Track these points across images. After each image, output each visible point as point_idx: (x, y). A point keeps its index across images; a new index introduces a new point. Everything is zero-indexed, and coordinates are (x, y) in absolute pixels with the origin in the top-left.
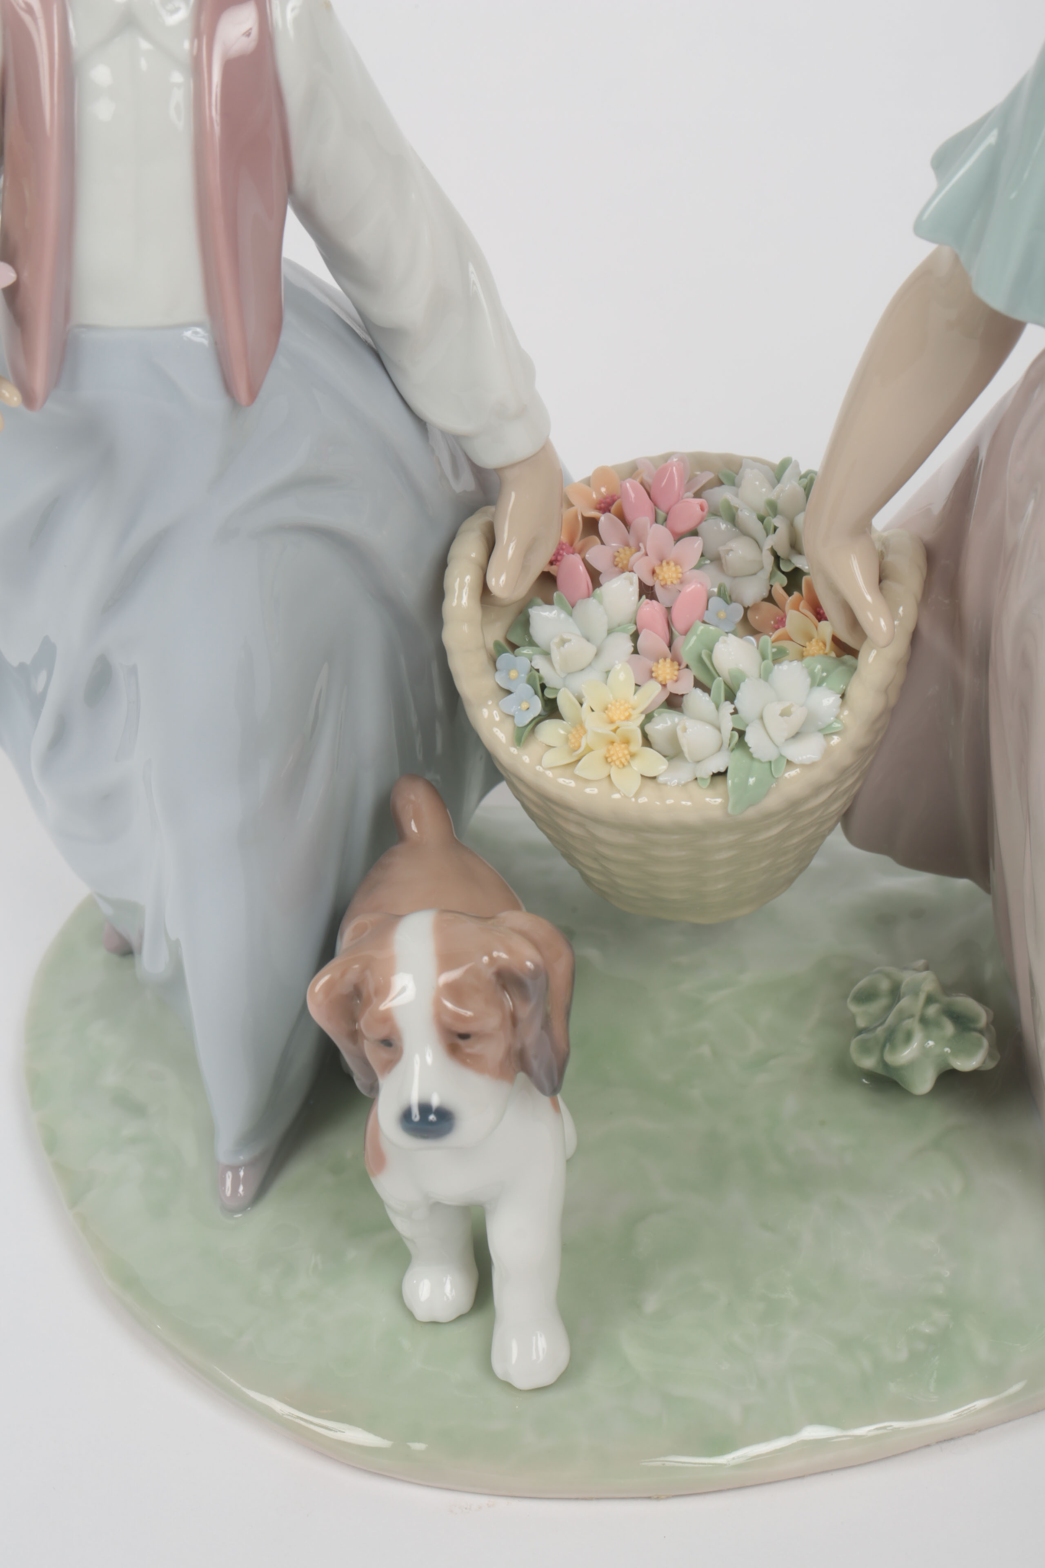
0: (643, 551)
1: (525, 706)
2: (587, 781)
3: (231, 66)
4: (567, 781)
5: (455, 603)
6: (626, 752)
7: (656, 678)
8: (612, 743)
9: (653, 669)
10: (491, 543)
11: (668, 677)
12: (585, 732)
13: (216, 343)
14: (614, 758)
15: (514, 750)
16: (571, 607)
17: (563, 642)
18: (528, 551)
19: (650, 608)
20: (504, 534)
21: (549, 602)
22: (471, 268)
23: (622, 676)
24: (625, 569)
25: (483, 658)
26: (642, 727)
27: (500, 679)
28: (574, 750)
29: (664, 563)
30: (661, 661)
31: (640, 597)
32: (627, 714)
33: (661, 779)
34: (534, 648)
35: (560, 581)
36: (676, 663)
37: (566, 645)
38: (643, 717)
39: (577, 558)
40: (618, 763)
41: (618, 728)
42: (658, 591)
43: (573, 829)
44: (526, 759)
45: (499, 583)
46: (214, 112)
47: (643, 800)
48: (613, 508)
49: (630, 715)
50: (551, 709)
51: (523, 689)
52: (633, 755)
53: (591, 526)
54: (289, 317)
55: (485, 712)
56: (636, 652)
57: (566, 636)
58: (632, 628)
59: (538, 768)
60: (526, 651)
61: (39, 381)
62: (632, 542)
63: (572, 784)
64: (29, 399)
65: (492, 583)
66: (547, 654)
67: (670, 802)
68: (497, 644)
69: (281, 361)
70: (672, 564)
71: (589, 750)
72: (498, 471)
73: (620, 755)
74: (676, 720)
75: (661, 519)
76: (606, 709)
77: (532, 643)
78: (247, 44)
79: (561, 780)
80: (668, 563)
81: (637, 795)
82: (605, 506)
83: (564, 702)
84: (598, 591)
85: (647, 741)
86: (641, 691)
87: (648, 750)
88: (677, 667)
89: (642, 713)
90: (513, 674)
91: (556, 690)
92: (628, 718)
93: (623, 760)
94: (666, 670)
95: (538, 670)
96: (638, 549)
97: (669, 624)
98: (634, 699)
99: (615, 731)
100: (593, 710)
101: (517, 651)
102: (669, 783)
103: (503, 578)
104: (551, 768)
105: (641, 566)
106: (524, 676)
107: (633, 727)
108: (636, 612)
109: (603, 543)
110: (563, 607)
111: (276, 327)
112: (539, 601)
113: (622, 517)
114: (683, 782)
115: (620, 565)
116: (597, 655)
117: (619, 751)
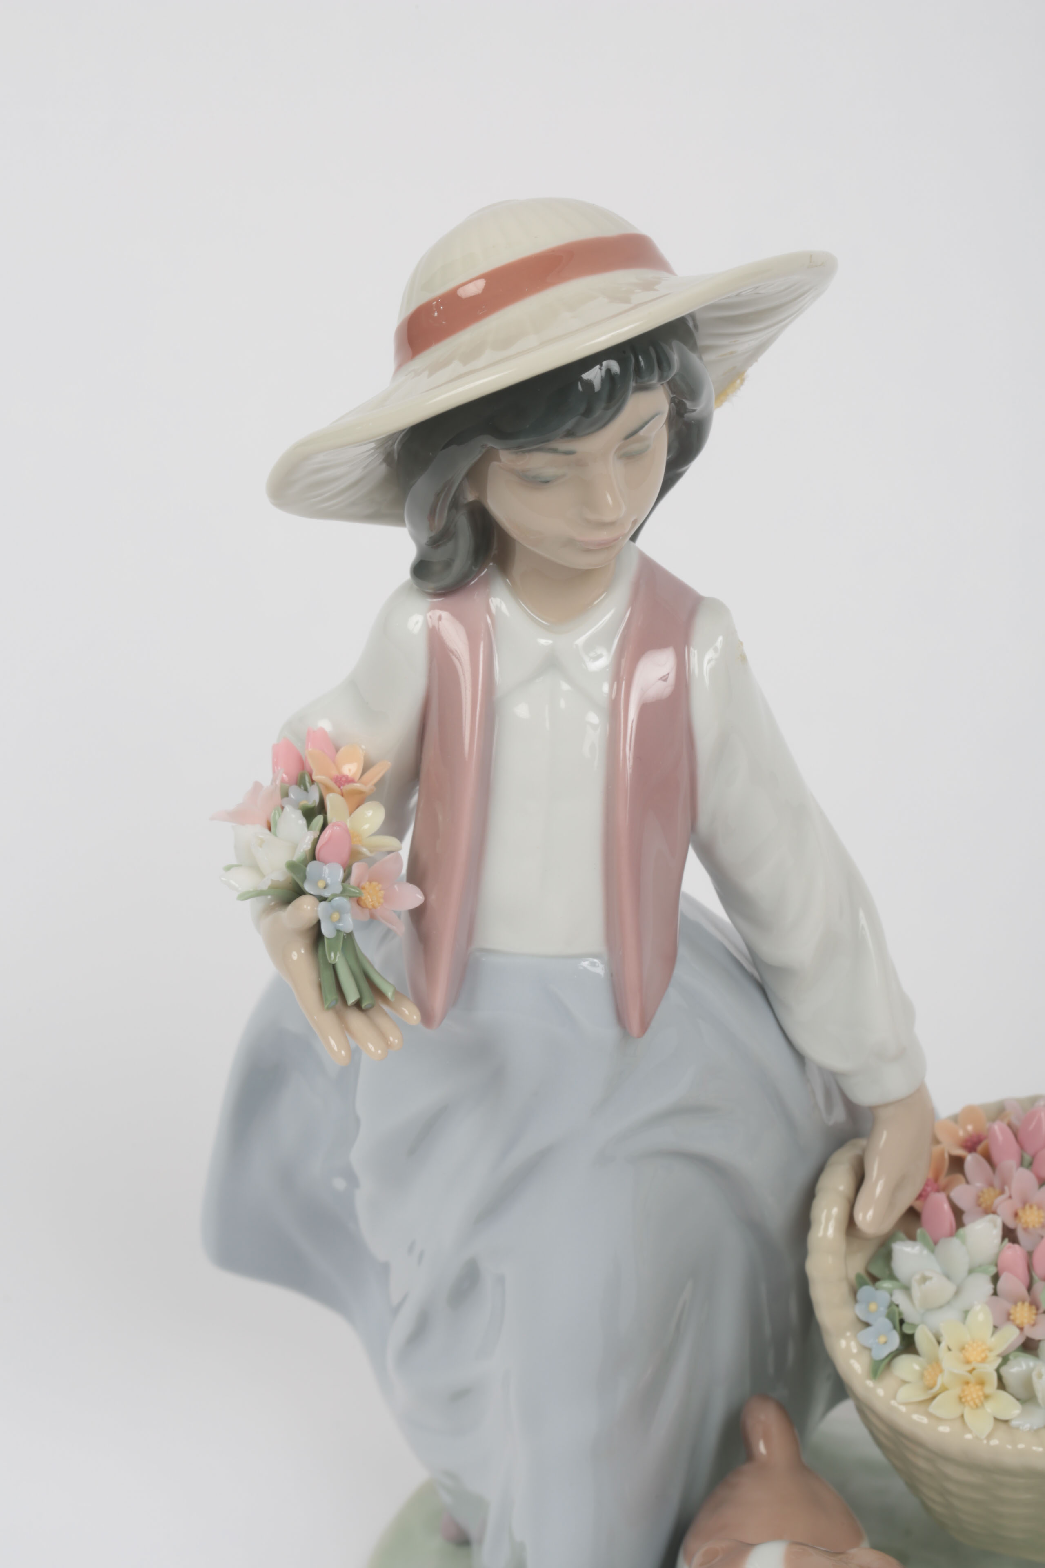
0: (1007, 1194)
1: (882, 1339)
2: (940, 1420)
3: (646, 709)
4: (921, 1417)
5: (821, 1234)
6: (980, 1393)
7: (1013, 1321)
8: (967, 1383)
9: (1012, 1311)
10: (860, 1178)
11: (1026, 1321)
12: (941, 1371)
13: (612, 975)
14: (969, 1398)
15: (870, 1383)
16: (933, 1244)
17: (924, 1279)
18: (896, 1189)
19: (1013, 1254)
20: (874, 1171)
21: (912, 1237)
22: (862, 914)
23: (981, 1317)
24: (989, 1211)
25: (844, 1289)
26: (998, 1370)
27: (860, 1311)
28: (931, 1388)
29: (1027, 1207)
30: (1019, 1304)
31: (1003, 1238)
32: (983, 1355)
33: (1014, 1423)
34: (895, 1283)
35: (925, 1217)
36: (1034, 1308)
37: (928, 1283)
38: (999, 1360)
39: (941, 1197)
40: (972, 1403)
41: (974, 1369)
42: (1021, 1234)
43: (921, 1463)
44: (881, 1392)
45: (866, 1218)
46: (628, 751)
47: (994, 1442)
48: (980, 1148)
49: (986, 1357)
50: (908, 1344)
51: (882, 1323)
52: (987, 1397)
53: (957, 1164)
54: (683, 951)
55: (843, 1343)
56: (995, 1293)
57: (928, 1274)
58: (993, 1270)
59: (893, 1402)
60: (886, 1284)
61: (438, 1000)
62: (997, 1183)
63: (925, 1420)
64: (427, 1018)
65: (859, 1217)
66: (907, 1289)
67: (1021, 1446)
68: (859, 1277)
69: (672, 992)
70: (1035, 1208)
71: (944, 1389)
72: (873, 1109)
73: (975, 1396)
74: (1031, 1364)
75: (1026, 1162)
76: (962, 1349)
77: (892, 1277)
78: (662, 689)
79: (915, 1417)
80: (1031, 1207)
81: (989, 1437)
82: (972, 1144)
83: (922, 1338)
84: (961, 1231)
85: (1002, 1385)
86: (999, 1334)
87: (1002, 1393)
88: (1034, 1311)
89: (998, 1356)
90: (873, 1307)
91: (914, 1326)
92: (984, 1360)
93: (977, 1401)
94: (1023, 1313)
95: (897, 1306)
96: (1002, 1192)
97: (1030, 1267)
98: (992, 1341)
99: (971, 1371)
100: (950, 1349)
101: (878, 1284)
102: (1021, 1428)
103: (870, 1214)
104: (905, 1404)
105: (1005, 1206)
106: (883, 1310)
107: (989, 1369)
108: (998, 1255)
109: (967, 1182)
110: (926, 1244)
111: (671, 959)
112: (901, 1235)
113: (988, 1157)
114: (1035, 1428)
115: (984, 1205)
116: (957, 1293)
117: (974, 1392)
